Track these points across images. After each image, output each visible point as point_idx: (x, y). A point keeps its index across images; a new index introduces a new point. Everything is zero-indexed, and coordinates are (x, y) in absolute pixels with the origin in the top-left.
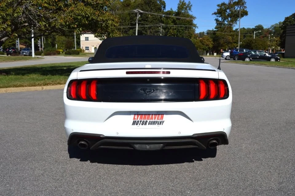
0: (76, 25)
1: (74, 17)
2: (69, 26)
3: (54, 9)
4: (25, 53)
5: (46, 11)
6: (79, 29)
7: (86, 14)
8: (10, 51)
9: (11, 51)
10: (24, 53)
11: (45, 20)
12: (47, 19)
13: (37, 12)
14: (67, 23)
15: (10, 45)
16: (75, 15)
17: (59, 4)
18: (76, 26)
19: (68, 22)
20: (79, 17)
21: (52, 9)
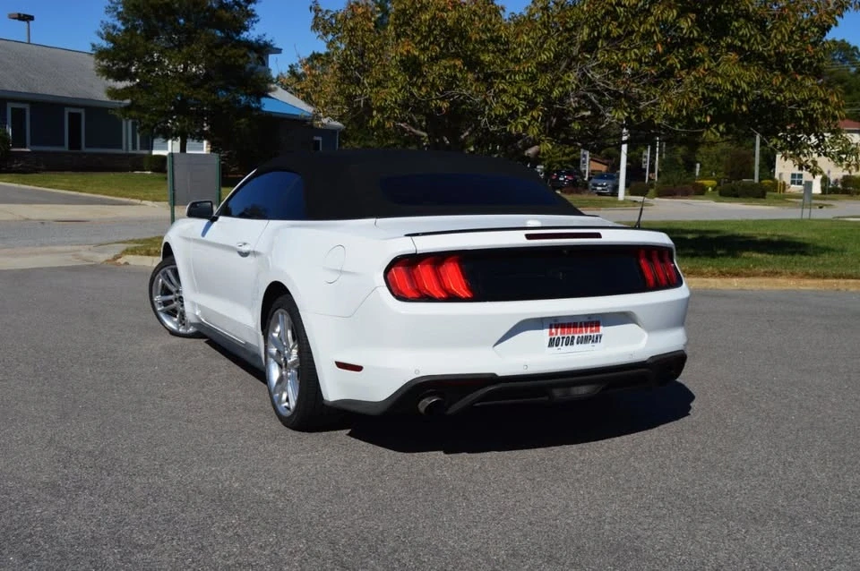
0: (710, 115)
1: (703, 94)
2: (690, 118)
3: (652, 74)
4: (602, 186)
5: (633, 81)
6: (717, 128)
7: (738, 87)
8: (561, 179)
9: (564, 181)
10: (599, 188)
11: (626, 105)
12: (634, 102)
13: (608, 85)
14: (684, 113)
15: (565, 162)
16: (708, 89)
17: (668, 60)
18: (708, 119)
19: (686, 108)
20: (717, 96)
21: (646, 76)
